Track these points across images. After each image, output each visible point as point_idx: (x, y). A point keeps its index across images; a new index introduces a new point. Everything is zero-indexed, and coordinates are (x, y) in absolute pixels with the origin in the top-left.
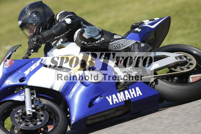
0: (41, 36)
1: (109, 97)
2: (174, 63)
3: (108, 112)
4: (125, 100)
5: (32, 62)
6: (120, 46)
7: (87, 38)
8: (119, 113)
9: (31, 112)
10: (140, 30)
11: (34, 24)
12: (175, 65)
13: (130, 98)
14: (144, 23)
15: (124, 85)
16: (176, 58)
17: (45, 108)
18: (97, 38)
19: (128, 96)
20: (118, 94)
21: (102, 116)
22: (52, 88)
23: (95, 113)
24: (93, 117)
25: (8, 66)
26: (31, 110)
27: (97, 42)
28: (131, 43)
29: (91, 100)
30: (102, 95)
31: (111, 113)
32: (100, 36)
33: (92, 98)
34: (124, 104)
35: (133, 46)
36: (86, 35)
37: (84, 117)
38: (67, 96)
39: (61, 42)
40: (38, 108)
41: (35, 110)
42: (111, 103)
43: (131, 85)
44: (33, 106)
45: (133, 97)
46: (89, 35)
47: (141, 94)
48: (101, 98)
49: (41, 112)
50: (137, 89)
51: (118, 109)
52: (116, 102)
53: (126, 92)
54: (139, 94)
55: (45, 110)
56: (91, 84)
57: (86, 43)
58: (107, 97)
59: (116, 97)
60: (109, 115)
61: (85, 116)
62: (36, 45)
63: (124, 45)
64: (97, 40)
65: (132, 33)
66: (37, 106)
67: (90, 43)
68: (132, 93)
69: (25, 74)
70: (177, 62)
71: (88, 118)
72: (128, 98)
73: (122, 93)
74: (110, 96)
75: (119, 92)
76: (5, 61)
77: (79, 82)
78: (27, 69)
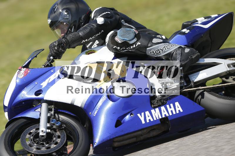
0: (65, 39)
1: (141, 115)
2: (226, 72)
3: (140, 133)
4: (160, 117)
5: (52, 71)
6: (160, 52)
7: (120, 42)
8: (155, 133)
9: (44, 133)
10: (188, 31)
11: (65, 24)
12: (226, 74)
13: (167, 115)
14: (197, 21)
15: (160, 100)
16: (229, 66)
17: (63, 128)
18: (131, 42)
19: (165, 113)
20: (153, 111)
21: (133, 138)
22: (72, 103)
23: (123, 133)
24: (121, 138)
25: (23, 76)
26: (44, 130)
27: (132, 47)
28: (173, 48)
29: (118, 118)
30: (132, 112)
31: (144, 133)
32: (135, 40)
33: (120, 116)
34: (159, 122)
35: (176, 52)
36: (118, 39)
37: (109, 138)
38: (90, 113)
39: (97, 44)
40: (54, 127)
41: (49, 131)
42: (143, 122)
43: (170, 99)
44: (48, 125)
45: (171, 114)
46: (122, 38)
47: (181, 111)
48: (132, 116)
49: (58, 133)
50: (177, 104)
51: (153, 129)
52: (150, 120)
53: (163, 108)
54: (179, 111)
55: (63, 129)
56: (119, 99)
57: (119, 48)
58: (139, 115)
59: (149, 115)
60: (142, 135)
61: (111, 138)
62: (58, 50)
63: (164, 50)
64: (132, 45)
65: (177, 36)
66: (54, 124)
67: (124, 49)
68: (169, 110)
69: (42, 86)
70: (229, 71)
71: (115, 140)
72: (165, 115)
73: (157, 109)
74: (143, 114)
75: (154, 108)
76: (20, 69)
77: (105, 96)
78: (44, 80)
